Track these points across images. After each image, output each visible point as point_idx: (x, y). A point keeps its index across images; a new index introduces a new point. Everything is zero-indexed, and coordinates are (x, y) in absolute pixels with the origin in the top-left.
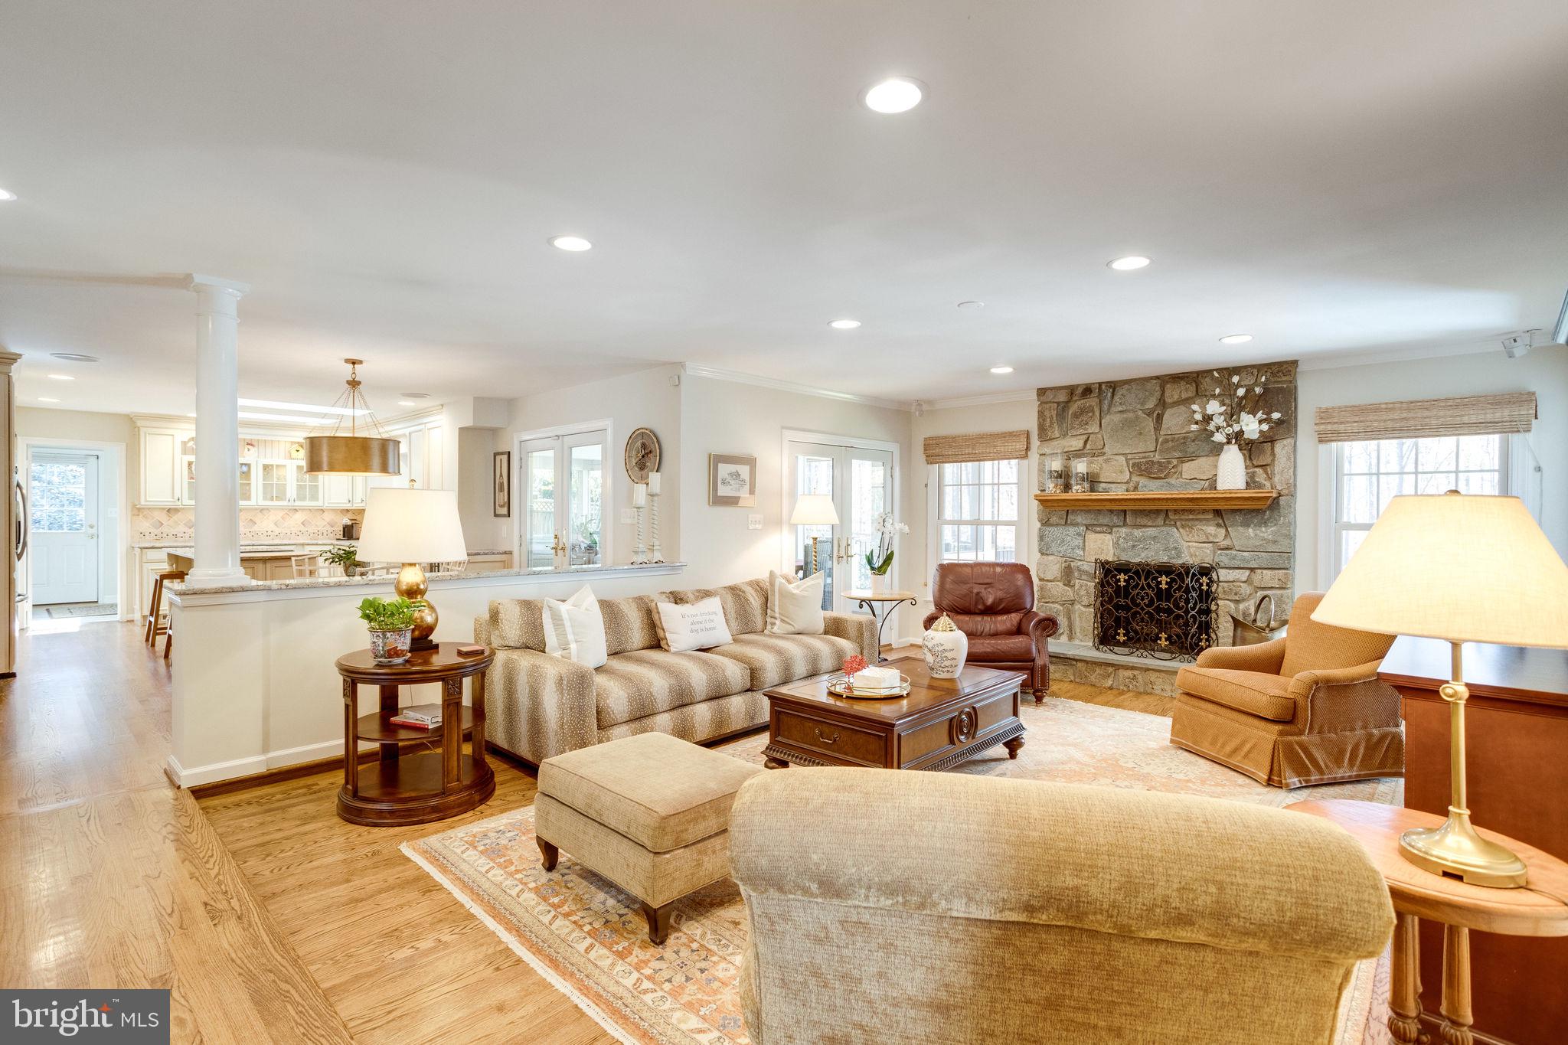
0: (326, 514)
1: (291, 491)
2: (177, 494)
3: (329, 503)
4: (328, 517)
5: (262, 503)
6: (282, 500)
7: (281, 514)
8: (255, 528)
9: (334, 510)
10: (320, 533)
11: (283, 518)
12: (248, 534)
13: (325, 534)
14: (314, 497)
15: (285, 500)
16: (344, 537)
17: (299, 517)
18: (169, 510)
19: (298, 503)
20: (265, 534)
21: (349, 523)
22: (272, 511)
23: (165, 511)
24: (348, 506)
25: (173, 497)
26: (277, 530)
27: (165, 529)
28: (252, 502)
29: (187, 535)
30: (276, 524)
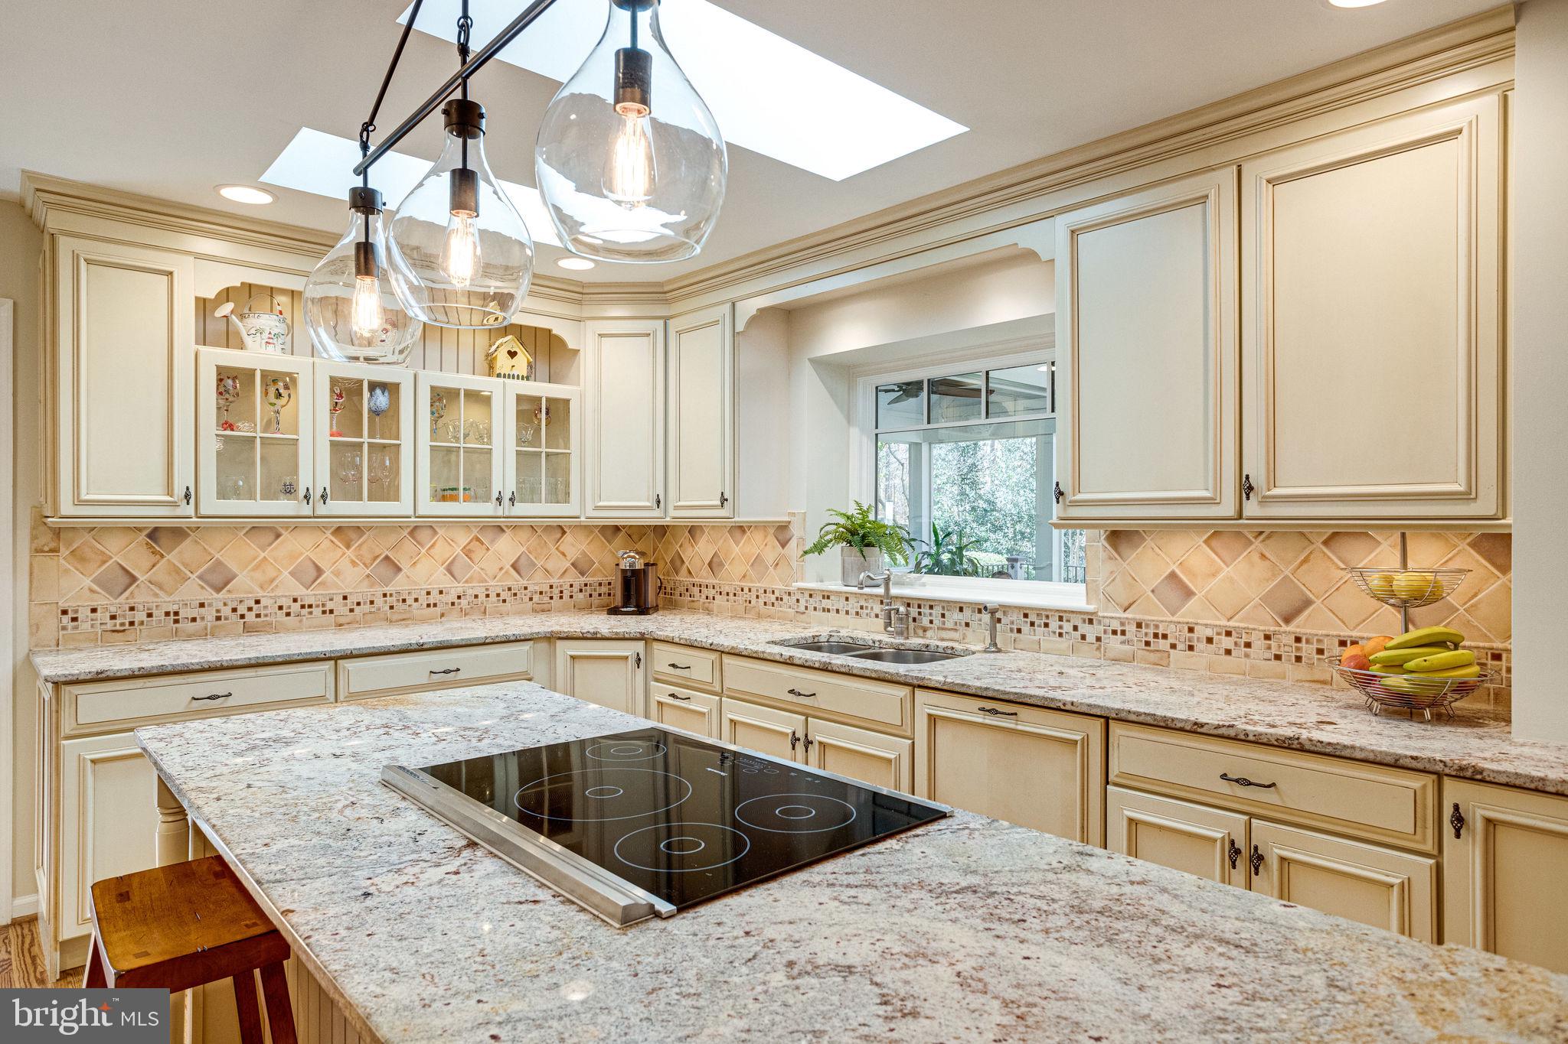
0: (568, 538)
1: (504, 475)
2: (183, 478)
3: (597, 508)
4: (574, 546)
5: (430, 507)
6: (476, 499)
7: (463, 539)
8: (399, 584)
9: (587, 529)
10: (556, 592)
11: (468, 552)
12: (379, 601)
13: (566, 594)
14: (560, 492)
15: (487, 499)
16: (626, 601)
17: (507, 548)
18: (154, 534)
19: (520, 509)
20: (423, 601)
21: (639, 565)
22: (441, 532)
23: (142, 537)
24: (653, 517)
25: (169, 490)
26: (454, 588)
27: (141, 596)
28: (401, 507)
29: (209, 614)
30: (449, 570)
